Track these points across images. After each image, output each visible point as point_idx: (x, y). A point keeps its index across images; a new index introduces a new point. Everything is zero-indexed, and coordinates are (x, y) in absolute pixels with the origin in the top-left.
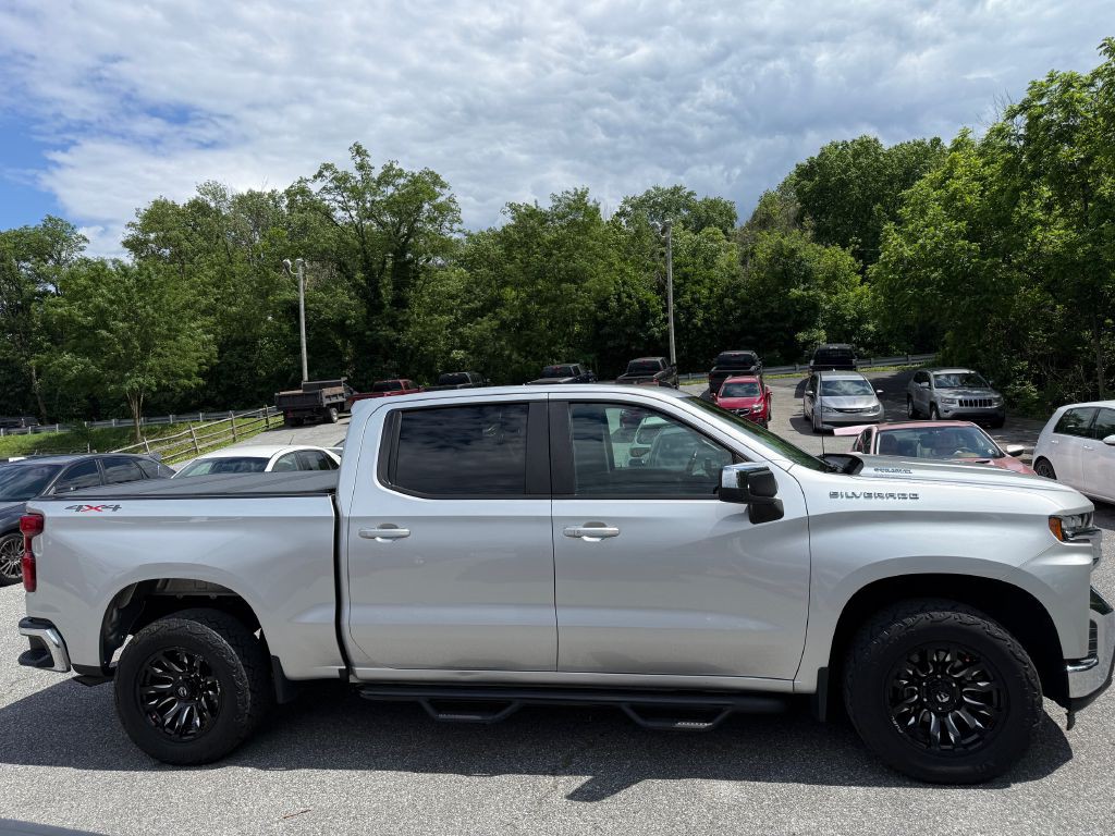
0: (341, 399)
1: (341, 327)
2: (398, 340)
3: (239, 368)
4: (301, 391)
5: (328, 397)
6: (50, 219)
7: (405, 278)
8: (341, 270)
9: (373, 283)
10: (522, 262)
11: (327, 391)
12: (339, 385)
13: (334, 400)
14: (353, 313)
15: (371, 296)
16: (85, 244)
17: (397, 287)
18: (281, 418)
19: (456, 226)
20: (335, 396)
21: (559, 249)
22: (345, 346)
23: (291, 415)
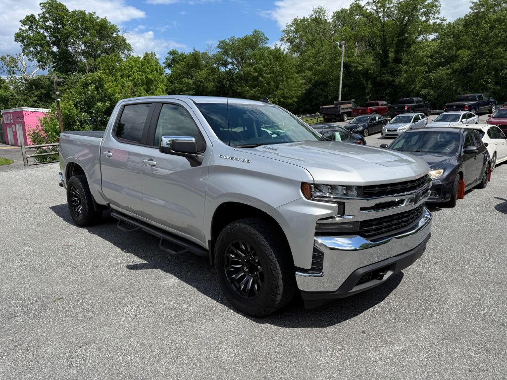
0: (350, 110)
1: (366, 74)
2: (394, 81)
3: (320, 95)
4: (333, 106)
5: (343, 109)
6: (255, 31)
7: (401, 47)
8: (370, 46)
9: (386, 52)
10: (473, 34)
11: (343, 106)
12: (350, 103)
13: (346, 111)
14: (372, 67)
15: (383, 58)
16: (268, 41)
17: (397, 52)
18: (323, 119)
19: (437, 15)
20: (347, 108)
21: (500, 24)
22: (367, 84)
23: (326, 117)
